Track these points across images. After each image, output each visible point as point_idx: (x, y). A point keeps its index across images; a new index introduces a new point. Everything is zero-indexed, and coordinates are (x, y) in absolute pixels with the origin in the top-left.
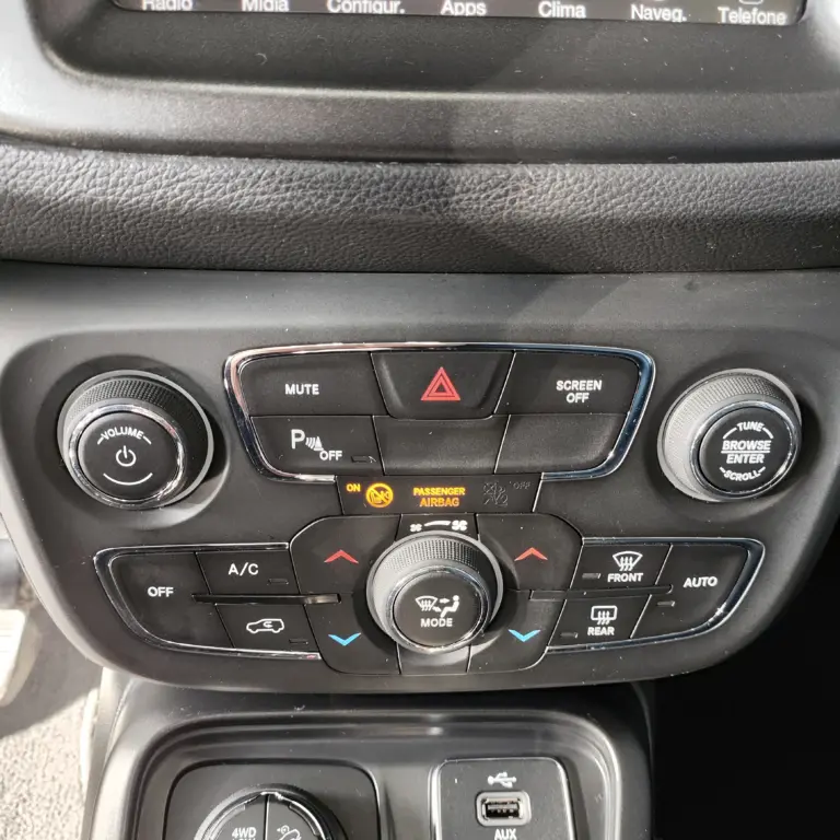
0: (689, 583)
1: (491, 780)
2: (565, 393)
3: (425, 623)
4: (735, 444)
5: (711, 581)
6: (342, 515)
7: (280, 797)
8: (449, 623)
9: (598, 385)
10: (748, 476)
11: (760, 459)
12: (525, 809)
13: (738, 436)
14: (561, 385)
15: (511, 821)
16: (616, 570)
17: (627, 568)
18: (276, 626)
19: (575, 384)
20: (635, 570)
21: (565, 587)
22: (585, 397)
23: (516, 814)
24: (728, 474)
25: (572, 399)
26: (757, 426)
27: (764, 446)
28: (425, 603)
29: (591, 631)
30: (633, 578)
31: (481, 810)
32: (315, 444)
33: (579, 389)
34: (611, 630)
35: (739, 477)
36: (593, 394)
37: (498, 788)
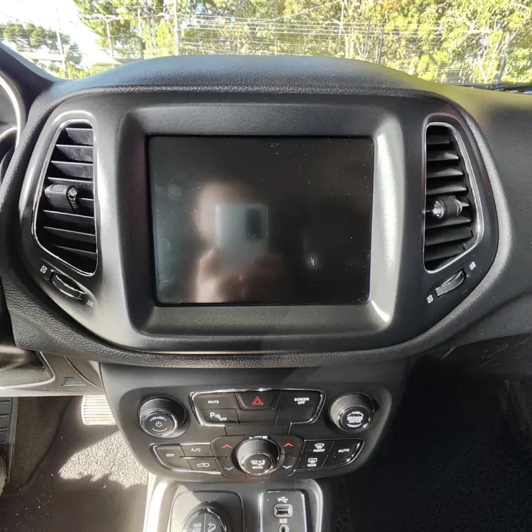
0: (340, 451)
1: (279, 500)
2: (297, 402)
3: (254, 468)
4: (351, 417)
5: (348, 450)
6: (227, 435)
7: (209, 511)
8: (262, 467)
9: (308, 399)
10: (356, 426)
11: (360, 421)
12: (290, 510)
13: (353, 415)
14: (296, 400)
15: (285, 515)
16: (316, 448)
17: (319, 448)
18: (207, 465)
19: (300, 399)
20: (323, 448)
21: (300, 454)
22: (304, 402)
23: (287, 512)
24: (350, 426)
25: (299, 403)
26: (358, 413)
27: (361, 418)
28: (254, 462)
29: (309, 465)
30: (322, 450)
31: (276, 511)
32: (218, 416)
33: (301, 401)
34: (315, 465)
35: (353, 426)
36: (306, 402)
37: (282, 502)
